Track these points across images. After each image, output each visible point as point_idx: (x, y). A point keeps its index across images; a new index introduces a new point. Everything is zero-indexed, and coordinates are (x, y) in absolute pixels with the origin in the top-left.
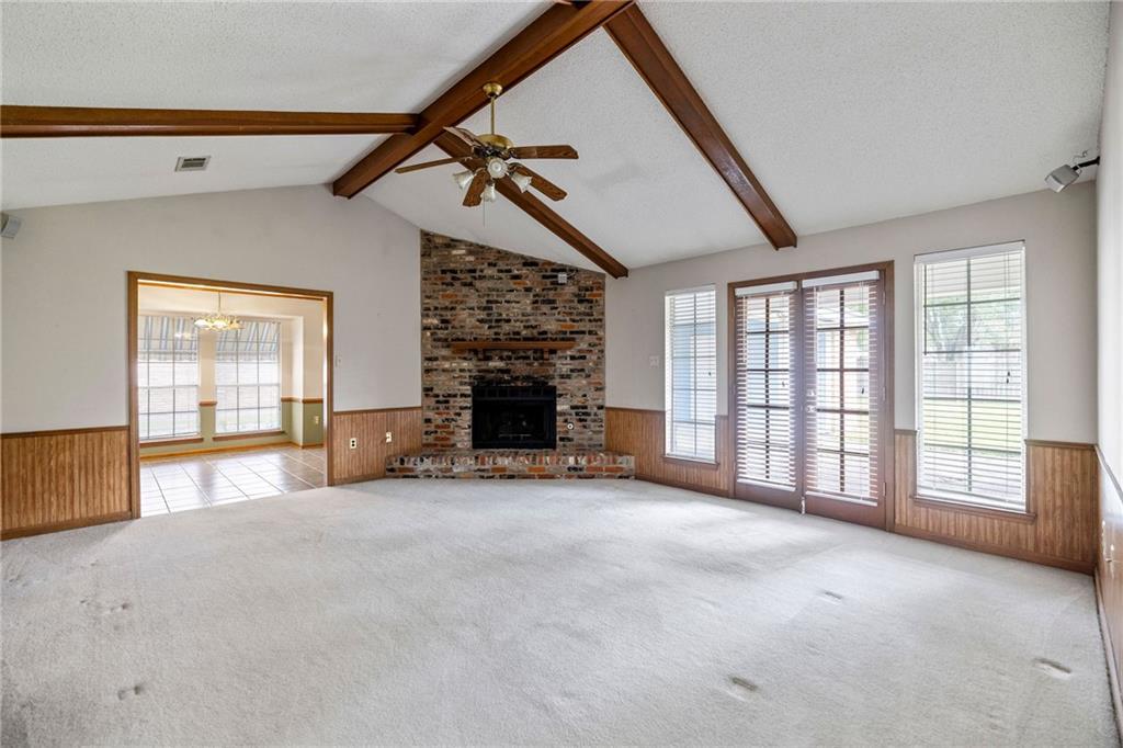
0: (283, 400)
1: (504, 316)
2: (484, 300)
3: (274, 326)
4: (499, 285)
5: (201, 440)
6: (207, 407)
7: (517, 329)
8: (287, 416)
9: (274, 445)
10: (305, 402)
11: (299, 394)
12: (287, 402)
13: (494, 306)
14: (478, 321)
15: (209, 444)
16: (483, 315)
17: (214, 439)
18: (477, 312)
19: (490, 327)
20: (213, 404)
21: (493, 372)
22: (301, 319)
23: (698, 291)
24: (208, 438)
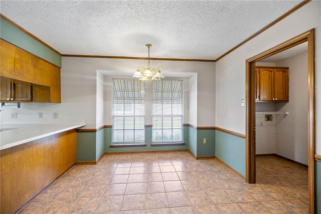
0: (185, 125)
3: (179, 83)
5: (145, 145)
6: (149, 127)
8: (186, 134)
9: (179, 151)
10: (198, 129)
11: (194, 123)
12: (187, 126)
15: (149, 148)
17: (152, 145)
20: (151, 126)
22: (197, 73)
24: (149, 144)
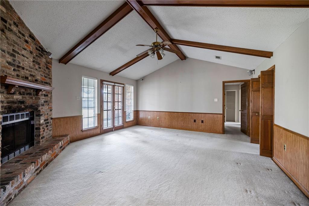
1: (21, 65)
2: (11, 48)
4: (18, 41)
7: (27, 76)
13: (16, 55)
14: (7, 62)
16: (10, 59)
18: (7, 56)
19: (14, 70)
21: (16, 103)
23: (89, 78)
